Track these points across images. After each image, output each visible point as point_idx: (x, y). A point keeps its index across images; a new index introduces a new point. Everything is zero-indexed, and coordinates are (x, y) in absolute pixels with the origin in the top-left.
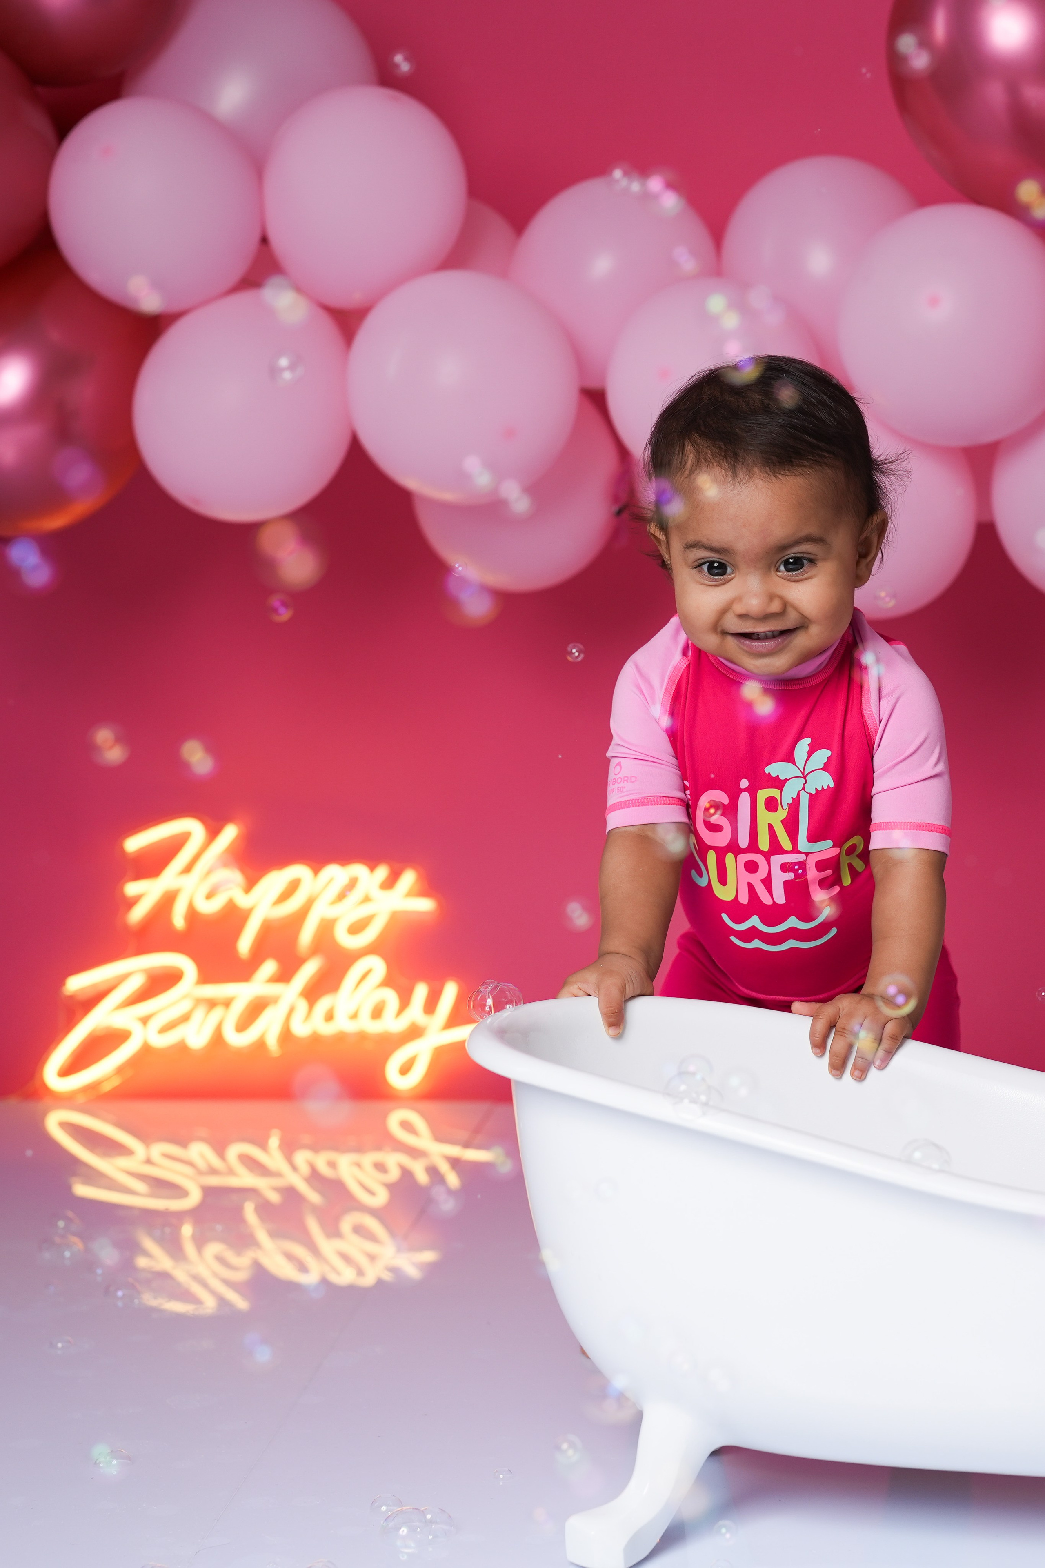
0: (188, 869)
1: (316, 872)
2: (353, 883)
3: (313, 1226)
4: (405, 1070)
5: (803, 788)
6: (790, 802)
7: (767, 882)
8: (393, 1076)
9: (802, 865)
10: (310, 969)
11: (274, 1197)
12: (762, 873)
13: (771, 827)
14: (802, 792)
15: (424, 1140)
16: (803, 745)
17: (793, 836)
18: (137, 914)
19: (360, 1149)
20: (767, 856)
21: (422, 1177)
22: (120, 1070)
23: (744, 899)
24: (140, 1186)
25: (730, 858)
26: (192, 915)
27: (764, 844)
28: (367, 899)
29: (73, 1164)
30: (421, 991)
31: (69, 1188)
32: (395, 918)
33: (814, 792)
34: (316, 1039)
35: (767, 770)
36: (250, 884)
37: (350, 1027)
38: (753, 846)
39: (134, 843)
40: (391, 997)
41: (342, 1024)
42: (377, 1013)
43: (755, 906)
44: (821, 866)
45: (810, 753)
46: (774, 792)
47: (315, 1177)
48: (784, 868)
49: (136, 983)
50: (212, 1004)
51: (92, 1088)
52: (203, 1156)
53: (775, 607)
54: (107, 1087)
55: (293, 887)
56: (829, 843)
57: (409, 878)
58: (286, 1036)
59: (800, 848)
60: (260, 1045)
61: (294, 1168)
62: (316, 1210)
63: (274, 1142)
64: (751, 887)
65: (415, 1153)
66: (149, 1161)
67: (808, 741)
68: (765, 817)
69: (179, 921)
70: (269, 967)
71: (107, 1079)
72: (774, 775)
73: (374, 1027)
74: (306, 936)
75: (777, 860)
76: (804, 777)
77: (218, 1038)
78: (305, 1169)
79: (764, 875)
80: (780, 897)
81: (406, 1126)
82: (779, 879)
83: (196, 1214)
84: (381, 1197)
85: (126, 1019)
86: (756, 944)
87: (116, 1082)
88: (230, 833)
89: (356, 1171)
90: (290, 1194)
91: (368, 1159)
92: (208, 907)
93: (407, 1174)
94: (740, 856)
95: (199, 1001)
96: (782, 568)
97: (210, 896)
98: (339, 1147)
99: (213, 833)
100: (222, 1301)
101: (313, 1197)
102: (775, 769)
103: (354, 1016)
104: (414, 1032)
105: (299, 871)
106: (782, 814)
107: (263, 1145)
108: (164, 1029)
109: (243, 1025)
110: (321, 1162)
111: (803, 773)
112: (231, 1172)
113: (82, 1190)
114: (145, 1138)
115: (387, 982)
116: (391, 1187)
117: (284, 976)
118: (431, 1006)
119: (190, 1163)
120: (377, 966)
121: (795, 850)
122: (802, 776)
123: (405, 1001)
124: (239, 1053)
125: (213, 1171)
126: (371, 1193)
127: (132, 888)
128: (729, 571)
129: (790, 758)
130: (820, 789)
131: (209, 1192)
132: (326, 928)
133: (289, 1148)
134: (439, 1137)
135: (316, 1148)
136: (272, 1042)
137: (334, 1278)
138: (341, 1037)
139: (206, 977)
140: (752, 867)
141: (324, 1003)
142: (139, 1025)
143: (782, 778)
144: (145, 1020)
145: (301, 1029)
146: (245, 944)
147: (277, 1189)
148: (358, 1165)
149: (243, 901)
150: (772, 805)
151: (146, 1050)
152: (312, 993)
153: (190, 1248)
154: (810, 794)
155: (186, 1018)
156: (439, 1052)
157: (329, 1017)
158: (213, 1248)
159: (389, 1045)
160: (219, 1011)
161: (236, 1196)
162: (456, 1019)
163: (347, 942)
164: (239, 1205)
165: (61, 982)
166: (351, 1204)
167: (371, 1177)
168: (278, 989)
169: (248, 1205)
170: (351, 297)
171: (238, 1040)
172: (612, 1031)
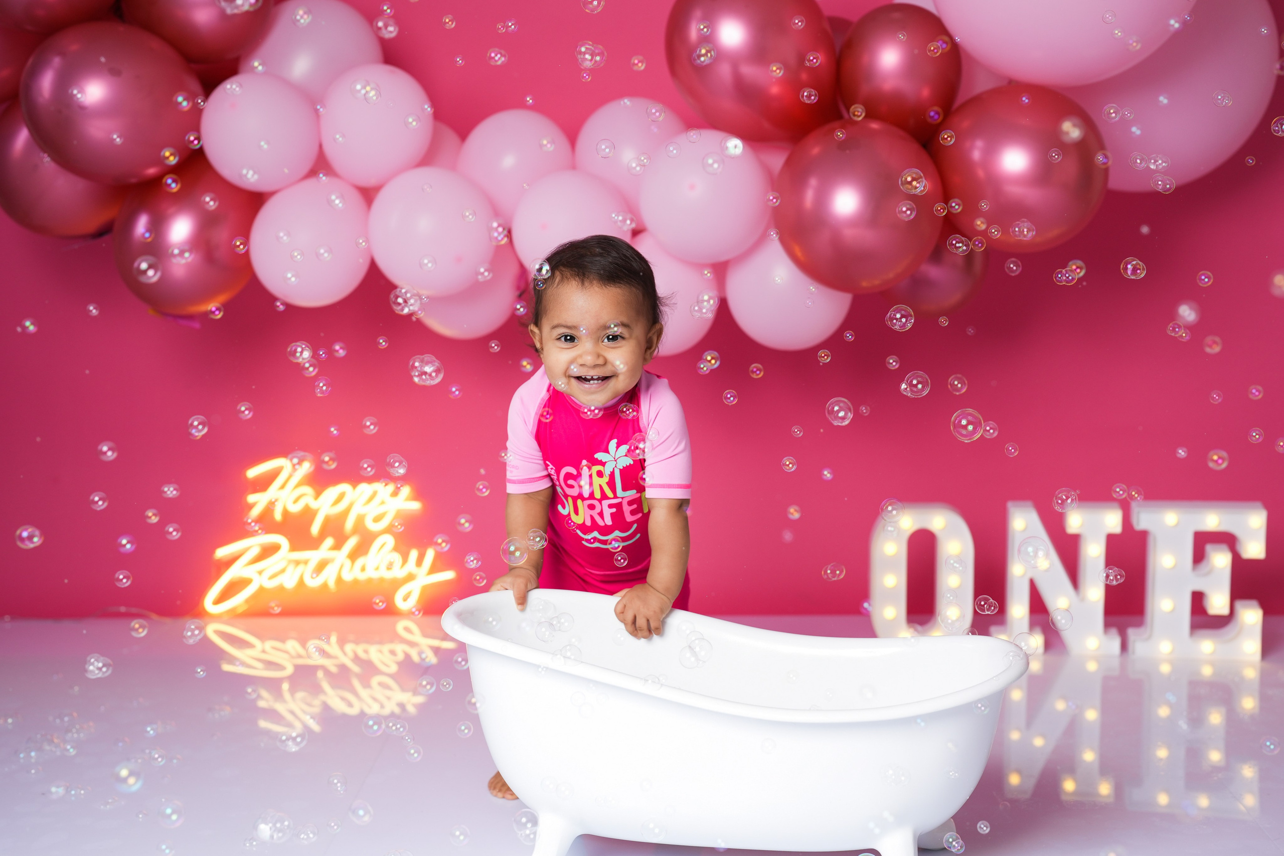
0: (283, 487)
1: (354, 487)
2: (375, 493)
3: (356, 683)
4: (406, 599)
5: (616, 467)
6: (610, 473)
7: (601, 514)
8: (400, 603)
9: (621, 503)
10: (351, 542)
11: (334, 669)
12: (598, 510)
13: (601, 486)
14: (615, 469)
15: (417, 637)
16: (614, 443)
17: (614, 490)
18: (255, 513)
19: (381, 642)
20: (600, 501)
21: (416, 658)
22: (247, 601)
23: (588, 523)
24: (259, 665)
25: (579, 502)
26: (286, 513)
27: (598, 495)
28: (383, 502)
29: (221, 654)
30: (414, 554)
31: (219, 667)
32: (399, 515)
33: (622, 468)
34: (356, 582)
35: (596, 456)
36: (318, 494)
37: (375, 575)
38: (592, 496)
39: (253, 473)
40: (397, 558)
41: (371, 574)
42: (390, 567)
43: (595, 526)
44: (630, 503)
45: (617, 447)
46: (600, 468)
47: (357, 659)
48: (610, 506)
49: (255, 551)
50: (297, 563)
51: (231, 611)
52: (292, 647)
53: (601, 361)
54: (240, 610)
55: (341, 496)
56: (634, 492)
57: (406, 490)
58: (339, 580)
59: (618, 495)
60: (325, 585)
61: (345, 654)
62: (358, 676)
63: (334, 639)
64: (592, 517)
65: (412, 644)
66: (264, 651)
67: (616, 441)
68: (597, 481)
69: (278, 516)
70: (329, 541)
71: (240, 605)
72: (599, 459)
73: (388, 575)
74: (349, 525)
75: (606, 503)
76: (615, 460)
77: (301, 583)
78: (351, 654)
80: (608, 521)
81: (407, 629)
82: (608, 512)
83: (291, 679)
84: (394, 668)
85: (249, 572)
86: (597, 545)
87: (246, 606)
88: (306, 465)
89: (379, 655)
90: (343, 668)
91: (386, 648)
92: (295, 509)
93: (407, 656)
94: (584, 502)
95: (290, 562)
96: (606, 340)
97: (296, 501)
98: (370, 642)
99: (296, 466)
100: (306, 727)
101: (355, 668)
102: (599, 456)
103: (377, 569)
104: (410, 577)
105: (344, 487)
106: (606, 479)
107: (327, 640)
108: (271, 577)
109: (315, 574)
111: (615, 458)
112: (309, 657)
113: (227, 667)
114: (262, 637)
115: (396, 549)
116: (400, 664)
117: (338, 546)
118: (419, 562)
119: (286, 652)
120: (389, 540)
121: (615, 497)
123: (405, 559)
124: (313, 590)
125: (300, 656)
126: (388, 666)
127: (251, 498)
128: (576, 341)
129: (607, 451)
130: (624, 466)
131: (298, 668)
132: (360, 520)
133: (342, 643)
134: (425, 635)
135: (357, 642)
136: (332, 584)
137: (368, 711)
138: (370, 581)
139: (294, 547)
140: (591, 507)
141: (360, 561)
142: (257, 575)
143: (604, 461)
144: (260, 573)
145: (348, 577)
146: (315, 529)
147: (336, 666)
148: (381, 652)
149: (314, 505)
150: (600, 474)
151: (261, 589)
152: (354, 556)
153: (287, 696)
154: (620, 469)
155: (283, 571)
156: (425, 589)
157: (363, 569)
158: (300, 695)
159: (397, 584)
160: (301, 567)
161: (313, 669)
162: (434, 569)
163: (372, 527)
164: (315, 674)
165: (213, 552)
166: (377, 671)
167: (388, 658)
168: (334, 553)
169: (320, 674)
170: (369, 181)
171: (313, 583)
172: (520, 607)
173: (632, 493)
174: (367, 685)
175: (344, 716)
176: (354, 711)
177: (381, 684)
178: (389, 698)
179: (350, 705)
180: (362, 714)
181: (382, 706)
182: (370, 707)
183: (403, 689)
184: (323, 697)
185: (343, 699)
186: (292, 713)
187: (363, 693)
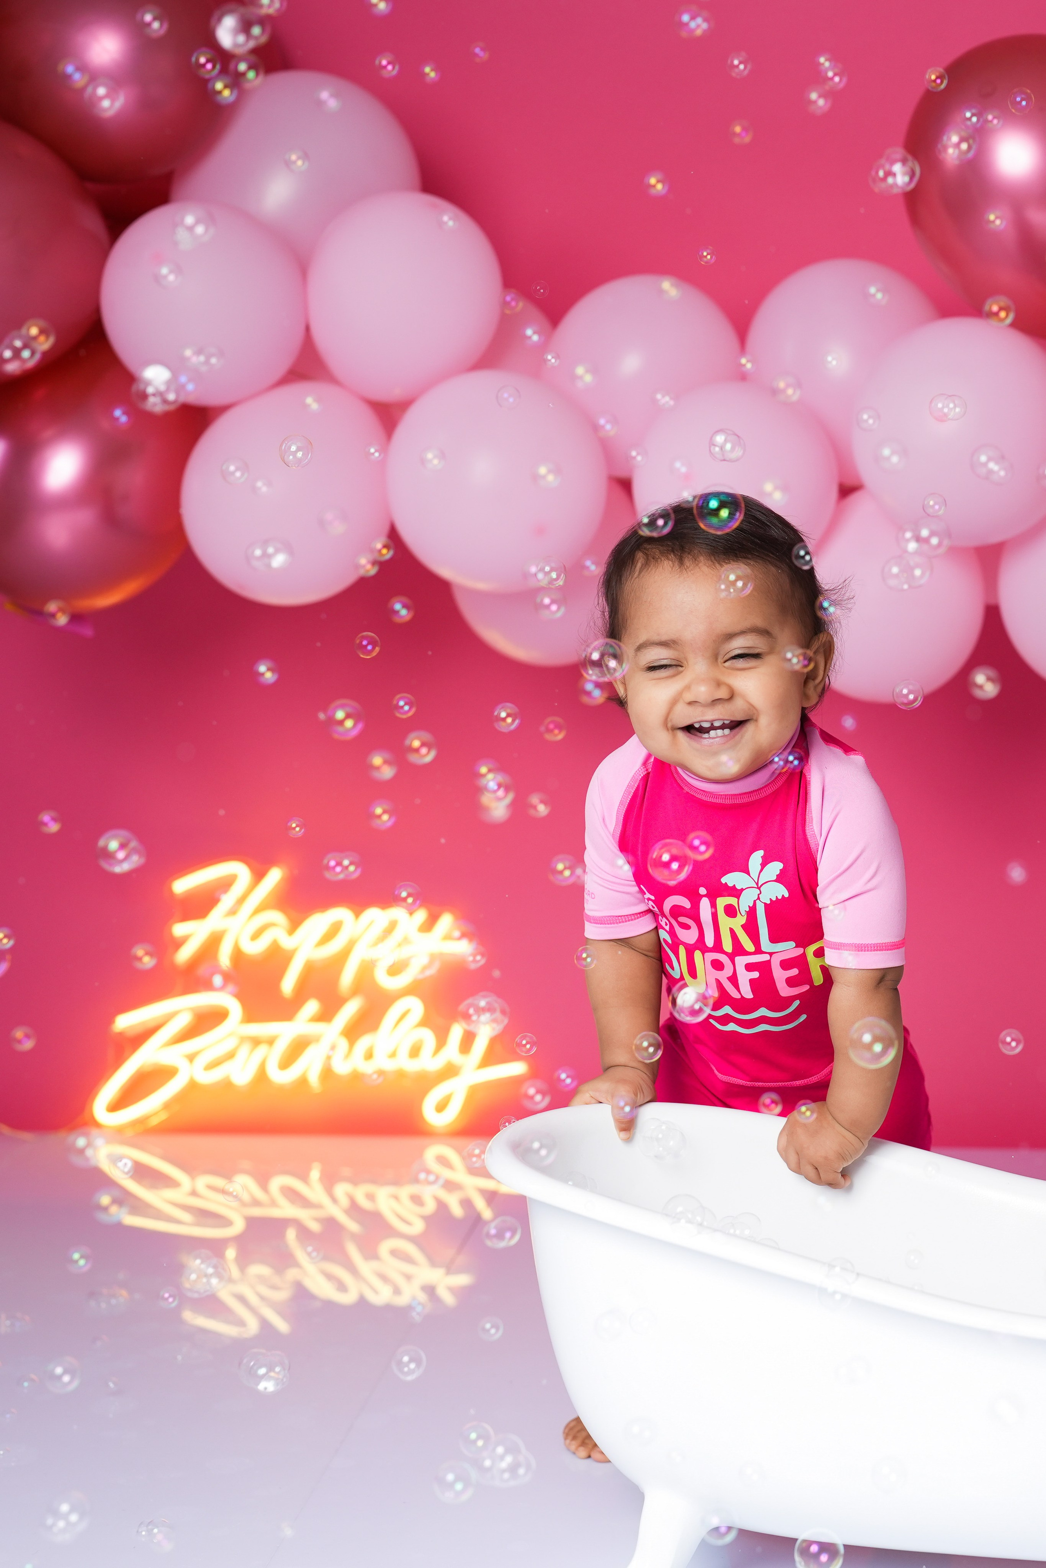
0: (233, 912)
1: (357, 915)
2: (393, 926)
3: (353, 1250)
4: (441, 1107)
5: (759, 899)
6: (748, 910)
8: (430, 1114)
9: (769, 962)
10: (350, 1009)
11: (315, 1227)
12: (728, 971)
13: (732, 931)
14: (758, 903)
15: (460, 1174)
16: (756, 858)
17: (756, 938)
18: (183, 955)
19: (397, 1182)
20: (732, 957)
21: (457, 1211)
22: (167, 1106)
23: (714, 991)
24: (185, 1216)
25: (698, 955)
26: (238, 956)
27: (728, 946)
28: (406, 941)
30: (457, 1031)
33: (768, 902)
34: (356, 1076)
35: (725, 879)
36: (294, 925)
37: (390, 1066)
38: (718, 947)
39: (182, 885)
40: (428, 1037)
41: (382, 1063)
42: (415, 1052)
43: (727, 998)
44: (786, 965)
45: (763, 865)
46: (732, 900)
47: (354, 1209)
48: (749, 967)
49: (183, 1021)
50: (256, 1042)
51: (141, 1121)
52: (245, 1187)
54: (154, 1121)
55: (335, 929)
56: (791, 944)
57: (447, 921)
58: (327, 1073)
59: (764, 949)
60: (303, 1082)
61: (334, 1200)
62: (354, 1237)
63: (315, 1174)
64: (719, 983)
65: (451, 1186)
66: (194, 1193)
67: (761, 853)
68: (725, 922)
69: (225, 959)
70: (312, 1007)
71: (156, 1114)
72: (730, 885)
73: (412, 1066)
74: (347, 979)
76: (759, 888)
77: (261, 1076)
78: (344, 1202)
79: (730, 974)
80: (747, 993)
81: (443, 1161)
82: (745, 978)
83: (240, 1240)
84: (418, 1227)
85: (173, 1056)
86: (734, 1028)
87: (163, 1116)
88: (275, 876)
89: (394, 1204)
90: (331, 1224)
91: (405, 1192)
92: (254, 948)
93: (442, 1206)
94: (706, 954)
95: (243, 1039)
97: (256, 936)
98: (377, 1180)
99: (259, 875)
100: (265, 1324)
101: (352, 1226)
102: (731, 880)
103: (393, 1055)
104: (450, 1071)
105: (340, 913)
106: (741, 919)
107: (304, 1177)
108: (211, 1066)
109: (287, 1062)
110: (360, 1194)
111: (758, 884)
112: (273, 1203)
114: (190, 1170)
115: (425, 1022)
116: (426, 1219)
117: (326, 1015)
118: (466, 1045)
119: (232, 1196)
120: (415, 1006)
121: (759, 952)
122: (756, 887)
123: (442, 1040)
124: (281, 1088)
125: (256, 1203)
126: (408, 1223)
127: (179, 929)
129: (745, 869)
130: (774, 899)
131: (251, 1222)
132: (367, 970)
133: (329, 1181)
134: (470, 1170)
135: (355, 1181)
136: (314, 1080)
137: (372, 1298)
138: (380, 1076)
139: (250, 1017)
140: (717, 965)
141: (365, 1042)
142: (186, 1062)
143: (738, 888)
144: (191, 1058)
145: (342, 1068)
146: (288, 985)
147: (317, 1220)
148: (396, 1198)
149: (287, 942)
150: (731, 911)
151: (193, 1086)
152: (353, 1032)
153: (234, 1270)
154: (765, 904)
155: (230, 1056)
156: (474, 1090)
157: (369, 1055)
158: (258, 1269)
159: (427, 1082)
160: (263, 1049)
161: (279, 1225)
162: (490, 1058)
163: (387, 982)
164: (282, 1235)
165: (111, 1020)
166: (389, 1231)
167: (408, 1209)
168: (320, 1028)
169: (291, 1235)
170: (392, 392)
171: (281, 1077)
172: (623, 1135)
173: (787, 949)
174: (371, 1254)
175: (329, 1305)
176: (348, 1299)
177: (394, 1253)
178: (408, 1277)
179: (342, 1287)
180: (362, 1301)
181: (397, 1291)
182: (376, 1292)
183: (433, 1263)
184: (292, 1274)
185: (329, 1277)
186: (242, 1299)
187: (365, 1267)
